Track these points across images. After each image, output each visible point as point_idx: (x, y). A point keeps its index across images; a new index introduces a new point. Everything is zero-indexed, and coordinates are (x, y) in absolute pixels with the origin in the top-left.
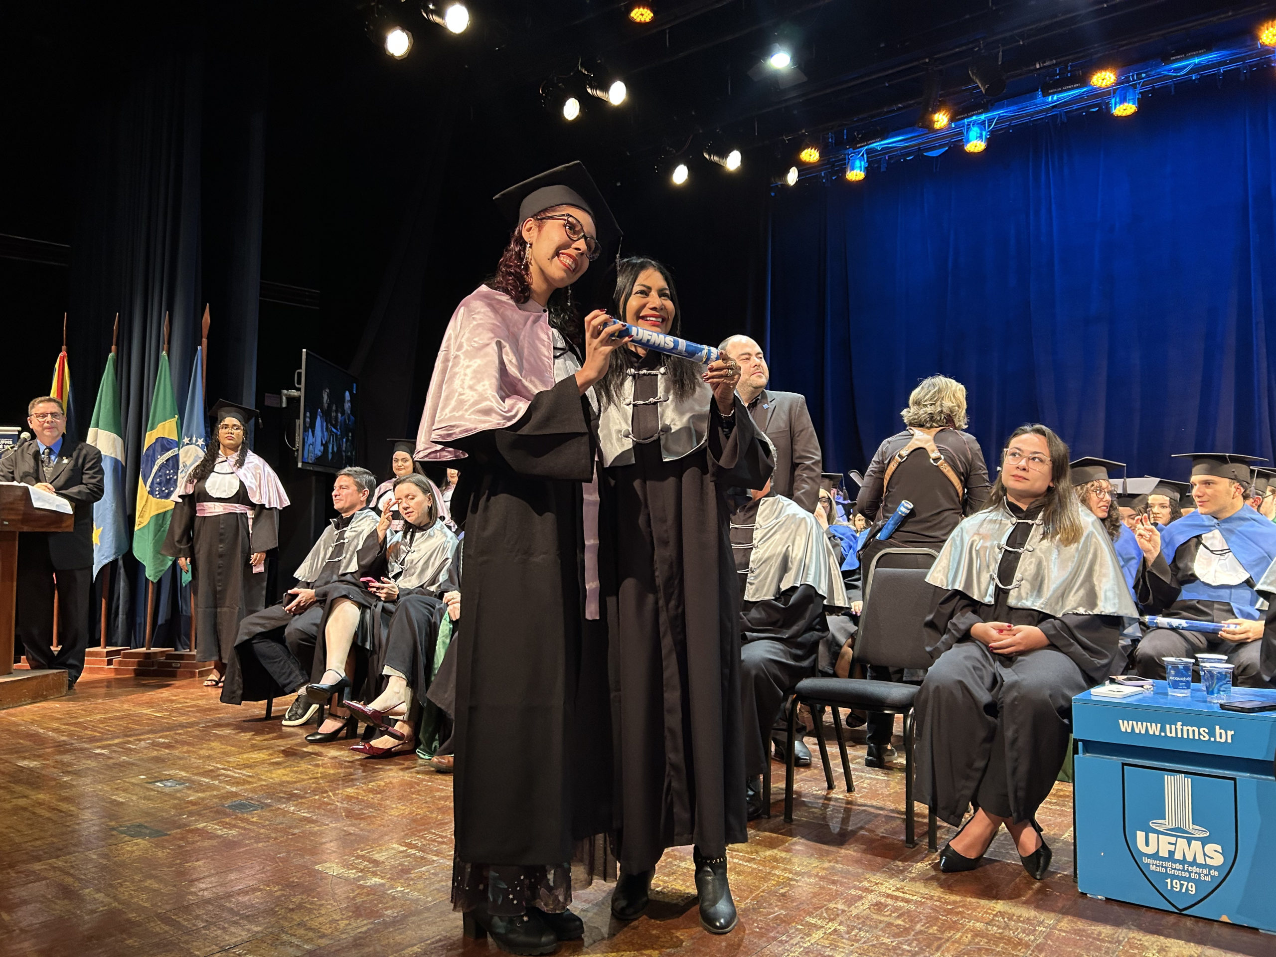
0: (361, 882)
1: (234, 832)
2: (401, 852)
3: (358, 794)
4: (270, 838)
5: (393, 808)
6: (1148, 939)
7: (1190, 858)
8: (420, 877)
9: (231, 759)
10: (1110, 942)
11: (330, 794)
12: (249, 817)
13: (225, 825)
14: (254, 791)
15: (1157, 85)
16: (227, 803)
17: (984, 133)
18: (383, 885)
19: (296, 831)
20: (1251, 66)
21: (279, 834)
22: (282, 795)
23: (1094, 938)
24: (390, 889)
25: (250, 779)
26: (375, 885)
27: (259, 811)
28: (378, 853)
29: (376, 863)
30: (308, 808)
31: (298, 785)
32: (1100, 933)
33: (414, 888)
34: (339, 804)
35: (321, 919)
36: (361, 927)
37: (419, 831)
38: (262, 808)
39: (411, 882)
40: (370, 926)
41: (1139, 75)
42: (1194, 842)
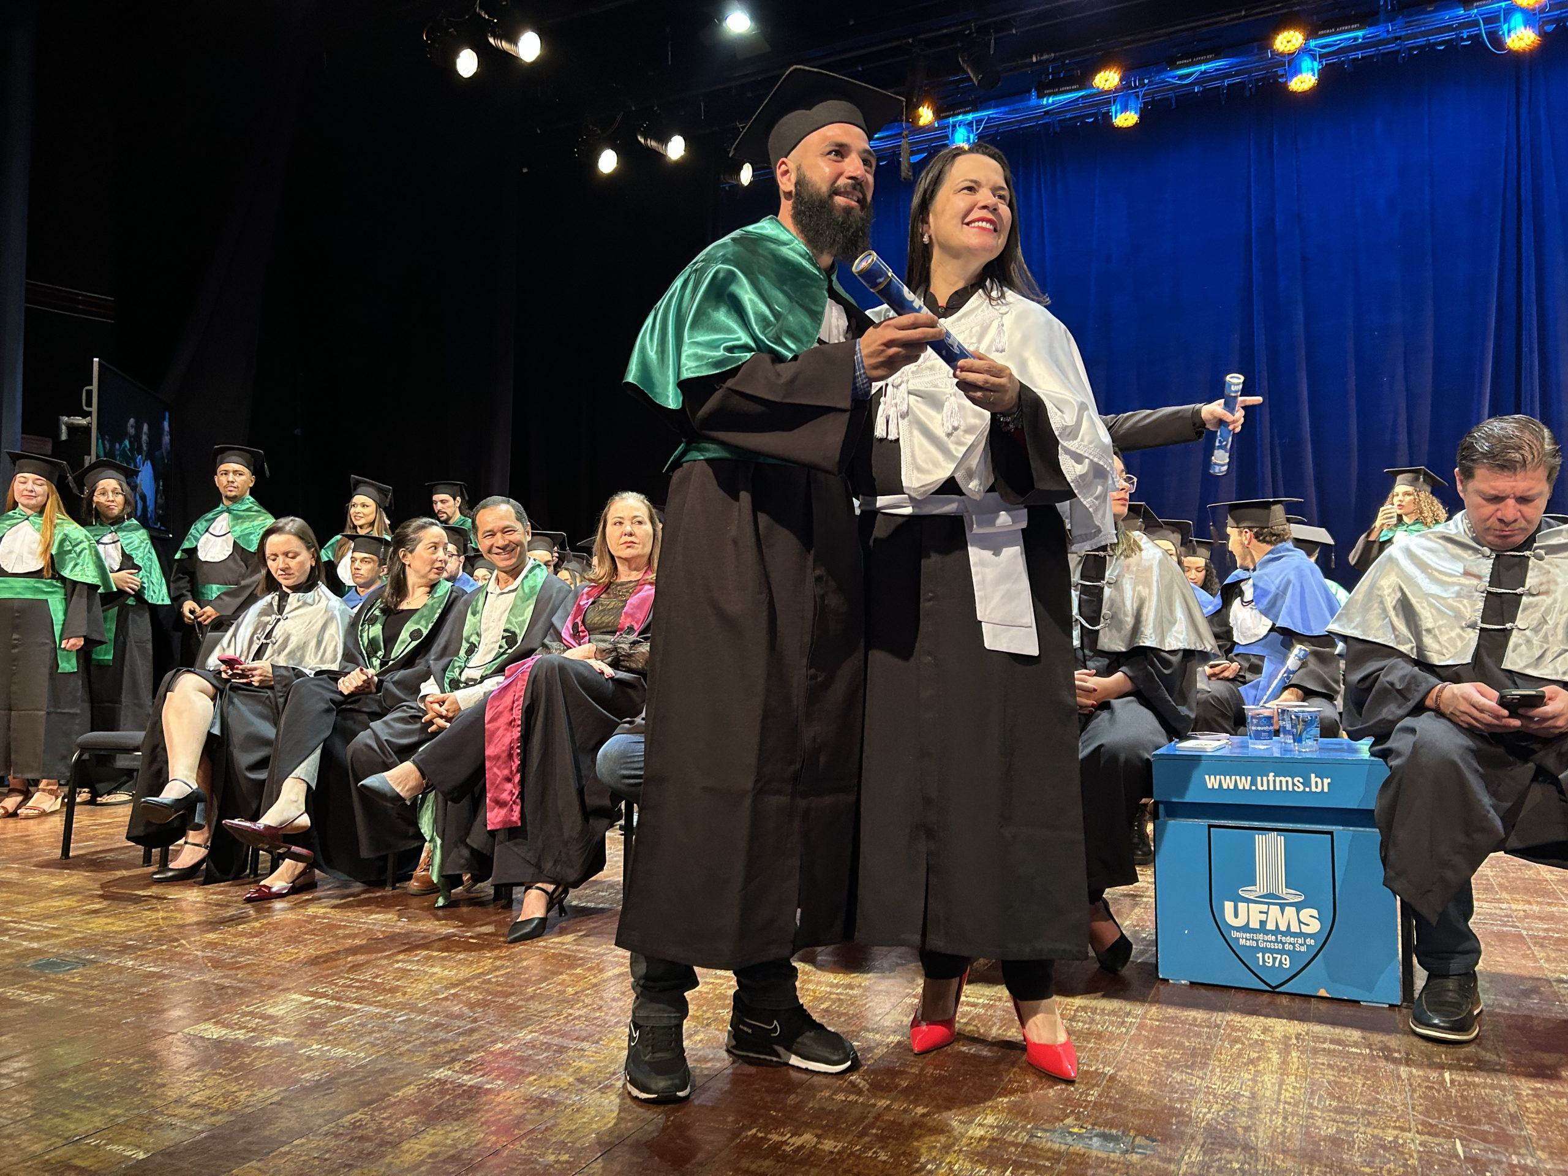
0: (258, 1044)
1: (48, 997)
2: (309, 1003)
3: (225, 939)
4: (109, 1000)
5: (280, 953)
6: (1248, 1021)
7: (1283, 928)
8: (342, 1030)
9: (21, 909)
10: (1208, 1027)
11: (183, 942)
12: (67, 977)
13: (32, 989)
14: (66, 945)
15: (1157, 96)
16: (29, 963)
17: (972, 136)
18: (291, 1044)
19: (144, 990)
20: (1257, 81)
21: (118, 996)
22: (110, 948)
23: (1190, 1024)
24: (301, 1048)
25: (57, 932)
26: (278, 1045)
27: (80, 970)
28: (274, 1007)
29: (272, 1018)
30: (155, 961)
31: (132, 934)
33: (336, 1043)
34: (199, 953)
35: (208, 1092)
36: (272, 1096)
37: (328, 976)
38: (84, 965)
39: (330, 1038)
40: (282, 1095)
41: (1141, 79)
42: (1287, 908)
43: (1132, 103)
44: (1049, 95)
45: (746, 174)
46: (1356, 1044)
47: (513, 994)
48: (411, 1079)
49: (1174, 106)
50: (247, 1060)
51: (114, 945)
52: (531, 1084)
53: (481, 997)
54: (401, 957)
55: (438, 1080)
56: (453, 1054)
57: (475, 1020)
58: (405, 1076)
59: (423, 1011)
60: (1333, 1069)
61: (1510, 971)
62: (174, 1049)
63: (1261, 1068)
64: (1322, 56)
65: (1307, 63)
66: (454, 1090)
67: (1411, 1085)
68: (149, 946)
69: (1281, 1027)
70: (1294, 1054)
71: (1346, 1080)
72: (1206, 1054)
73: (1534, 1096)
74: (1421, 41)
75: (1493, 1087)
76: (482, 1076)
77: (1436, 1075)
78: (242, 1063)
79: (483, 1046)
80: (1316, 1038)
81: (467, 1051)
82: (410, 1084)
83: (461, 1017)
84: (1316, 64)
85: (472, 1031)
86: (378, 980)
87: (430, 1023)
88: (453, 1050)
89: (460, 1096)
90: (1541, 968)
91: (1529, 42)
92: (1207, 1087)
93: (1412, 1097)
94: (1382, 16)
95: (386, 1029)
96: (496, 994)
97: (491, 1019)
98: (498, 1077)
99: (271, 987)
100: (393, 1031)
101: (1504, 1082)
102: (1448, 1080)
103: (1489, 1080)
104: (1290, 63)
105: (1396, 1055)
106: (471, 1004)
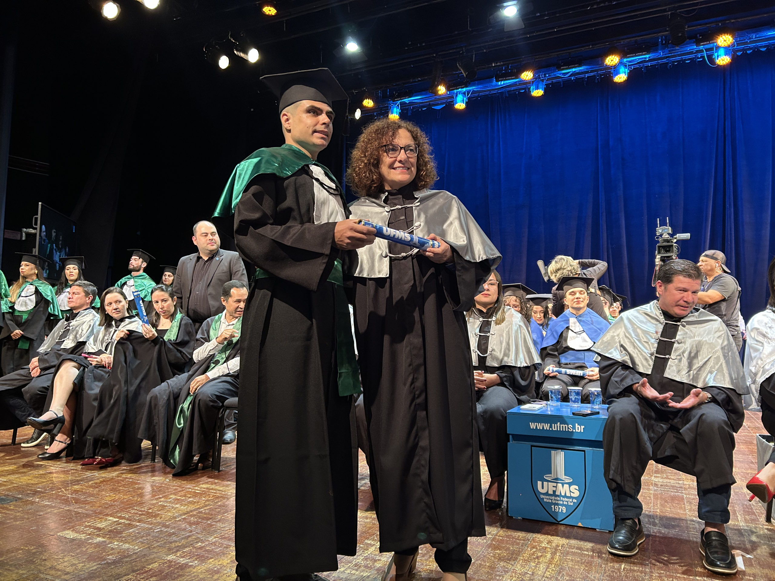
0: (90, 541)
2: (116, 521)
3: (82, 489)
4: (25, 518)
5: (107, 496)
6: (542, 538)
7: (563, 494)
8: (130, 535)
10: (523, 540)
11: (63, 490)
12: (8, 506)
14: (9, 490)
15: (554, 81)
17: (465, 99)
18: (105, 542)
19: (41, 514)
20: (601, 75)
21: (30, 516)
22: (29, 492)
23: (516, 539)
24: (109, 544)
25: (5, 483)
26: (99, 542)
27: (14, 503)
28: (101, 523)
29: (99, 529)
30: (48, 499)
32: (519, 536)
33: (126, 542)
34: (69, 496)
35: (65, 564)
36: (93, 567)
37: (126, 509)
38: (16, 500)
39: (123, 539)
40: (98, 566)
41: (545, 75)
42: (565, 485)
43: (540, 86)
44: (501, 81)
45: (358, 114)
46: (587, 550)
47: (211, 519)
48: (156, 559)
49: (562, 86)
50: (84, 549)
51: (31, 490)
52: (210, 563)
53: (196, 520)
54: (162, 499)
55: (169, 561)
56: (178, 548)
57: (191, 532)
58: (154, 558)
59: (167, 527)
60: (573, 562)
61: (671, 515)
62: (52, 543)
63: (540, 561)
64: (629, 67)
65: (622, 69)
66: (175, 565)
67: (605, 570)
68: (47, 492)
69: (557, 540)
70: (558, 554)
71: (577, 567)
72: (518, 553)
73: (659, 577)
74: (678, 58)
75: (641, 572)
76: (189, 559)
77: (618, 565)
78: (82, 550)
79: (192, 544)
80: (571, 547)
81: (185, 547)
82: (155, 562)
83: (184, 530)
84: (626, 70)
85: (189, 536)
86: (150, 511)
87: (170, 533)
88: (178, 546)
89: (177, 568)
90: (686, 514)
91: (727, 62)
92: (514, 569)
93: (603, 576)
94: (660, 47)
95: (149, 535)
96: (203, 519)
97: (199, 531)
98: (196, 559)
99: (100, 513)
100: (153, 536)
101: (647, 570)
102: (622, 568)
103: (641, 569)
104: (615, 69)
105: (604, 555)
106: (191, 523)
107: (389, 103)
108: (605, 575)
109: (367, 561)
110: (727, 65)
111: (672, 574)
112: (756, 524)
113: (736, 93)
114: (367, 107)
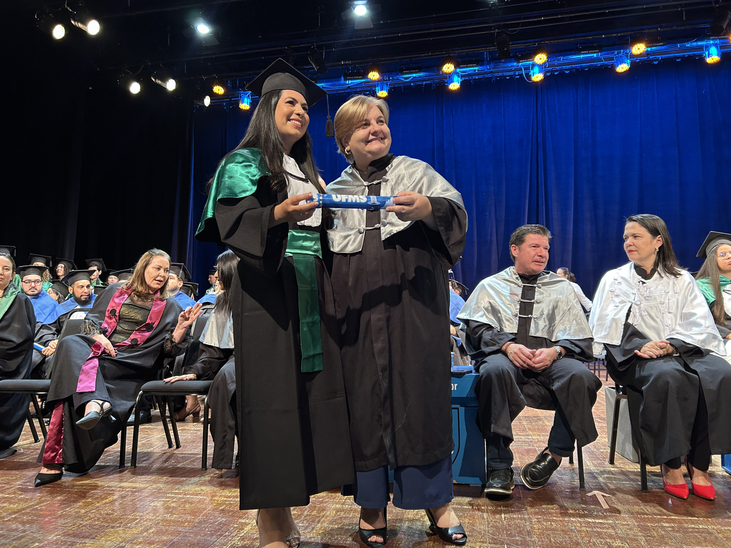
20: (437, 83)
41: (389, 77)
43: (385, 87)
44: (349, 80)
45: (207, 101)
46: (466, 504)
47: (49, 515)
49: (403, 91)
53: (30, 518)
57: (24, 531)
64: (462, 76)
65: (456, 78)
67: (488, 521)
73: (538, 522)
74: (500, 74)
75: (521, 519)
77: (498, 516)
84: (459, 79)
85: (22, 537)
91: (540, 79)
93: (488, 527)
94: (485, 62)
96: (40, 516)
97: (34, 530)
101: (526, 516)
102: (503, 518)
103: (520, 516)
104: (449, 77)
105: (483, 508)
106: (23, 522)
107: (240, 92)
108: (490, 526)
109: (245, 541)
110: (541, 81)
111: (548, 518)
112: (604, 467)
113: (546, 107)
114: (218, 94)
